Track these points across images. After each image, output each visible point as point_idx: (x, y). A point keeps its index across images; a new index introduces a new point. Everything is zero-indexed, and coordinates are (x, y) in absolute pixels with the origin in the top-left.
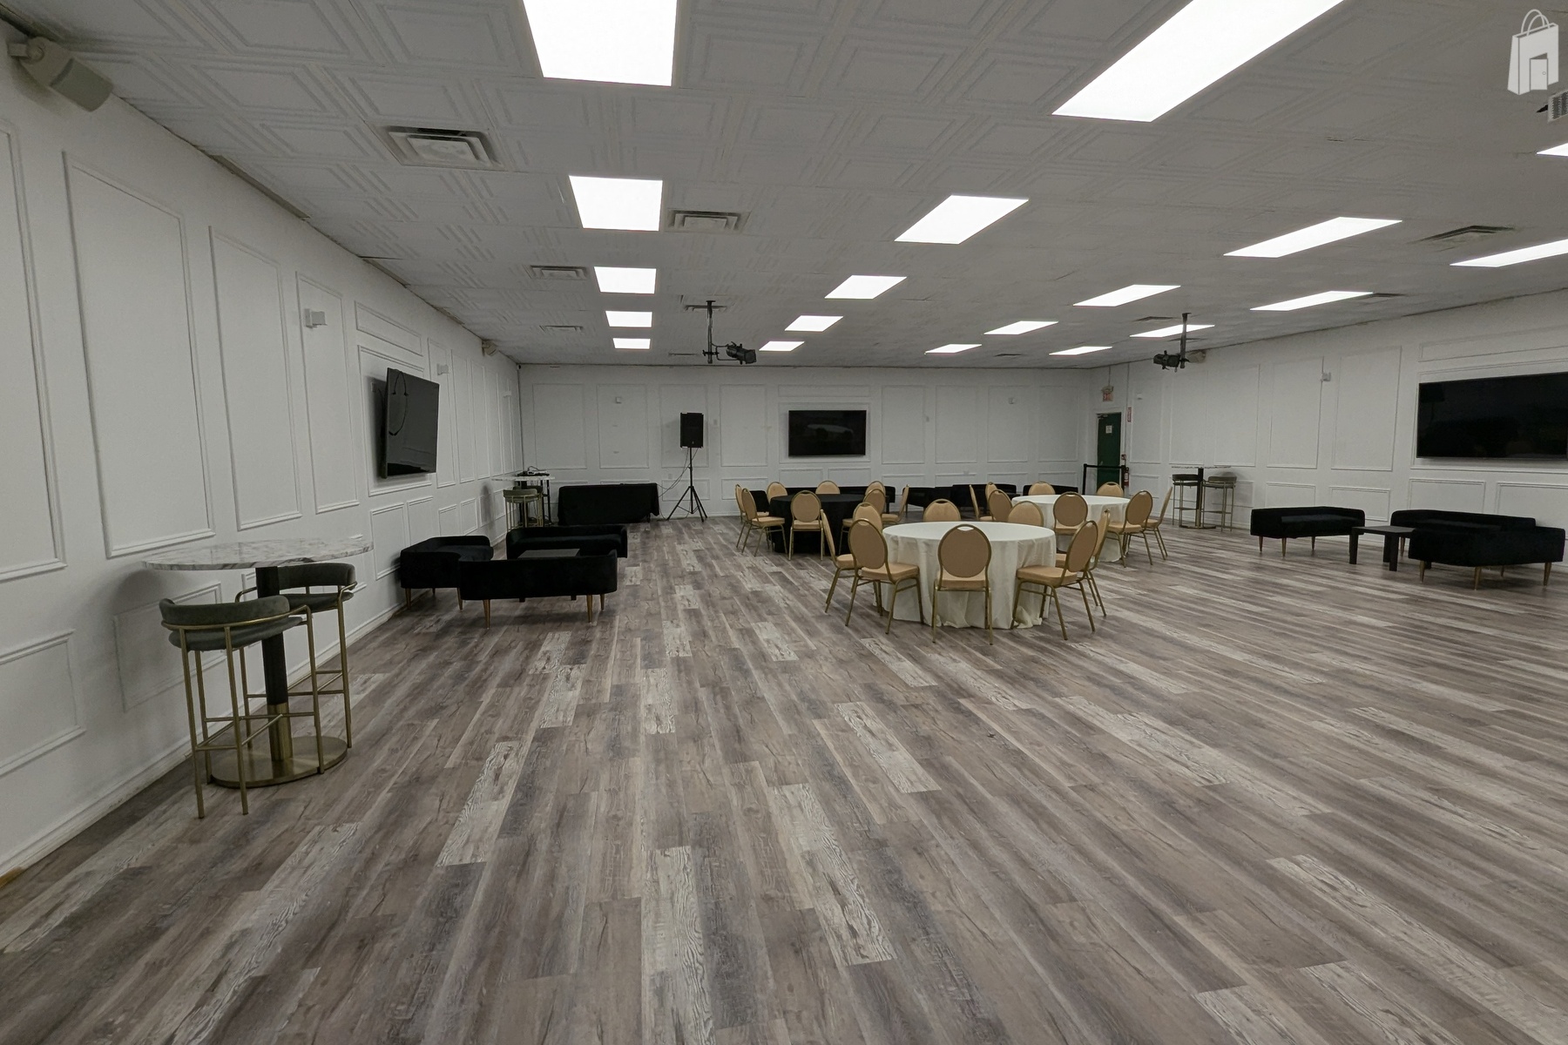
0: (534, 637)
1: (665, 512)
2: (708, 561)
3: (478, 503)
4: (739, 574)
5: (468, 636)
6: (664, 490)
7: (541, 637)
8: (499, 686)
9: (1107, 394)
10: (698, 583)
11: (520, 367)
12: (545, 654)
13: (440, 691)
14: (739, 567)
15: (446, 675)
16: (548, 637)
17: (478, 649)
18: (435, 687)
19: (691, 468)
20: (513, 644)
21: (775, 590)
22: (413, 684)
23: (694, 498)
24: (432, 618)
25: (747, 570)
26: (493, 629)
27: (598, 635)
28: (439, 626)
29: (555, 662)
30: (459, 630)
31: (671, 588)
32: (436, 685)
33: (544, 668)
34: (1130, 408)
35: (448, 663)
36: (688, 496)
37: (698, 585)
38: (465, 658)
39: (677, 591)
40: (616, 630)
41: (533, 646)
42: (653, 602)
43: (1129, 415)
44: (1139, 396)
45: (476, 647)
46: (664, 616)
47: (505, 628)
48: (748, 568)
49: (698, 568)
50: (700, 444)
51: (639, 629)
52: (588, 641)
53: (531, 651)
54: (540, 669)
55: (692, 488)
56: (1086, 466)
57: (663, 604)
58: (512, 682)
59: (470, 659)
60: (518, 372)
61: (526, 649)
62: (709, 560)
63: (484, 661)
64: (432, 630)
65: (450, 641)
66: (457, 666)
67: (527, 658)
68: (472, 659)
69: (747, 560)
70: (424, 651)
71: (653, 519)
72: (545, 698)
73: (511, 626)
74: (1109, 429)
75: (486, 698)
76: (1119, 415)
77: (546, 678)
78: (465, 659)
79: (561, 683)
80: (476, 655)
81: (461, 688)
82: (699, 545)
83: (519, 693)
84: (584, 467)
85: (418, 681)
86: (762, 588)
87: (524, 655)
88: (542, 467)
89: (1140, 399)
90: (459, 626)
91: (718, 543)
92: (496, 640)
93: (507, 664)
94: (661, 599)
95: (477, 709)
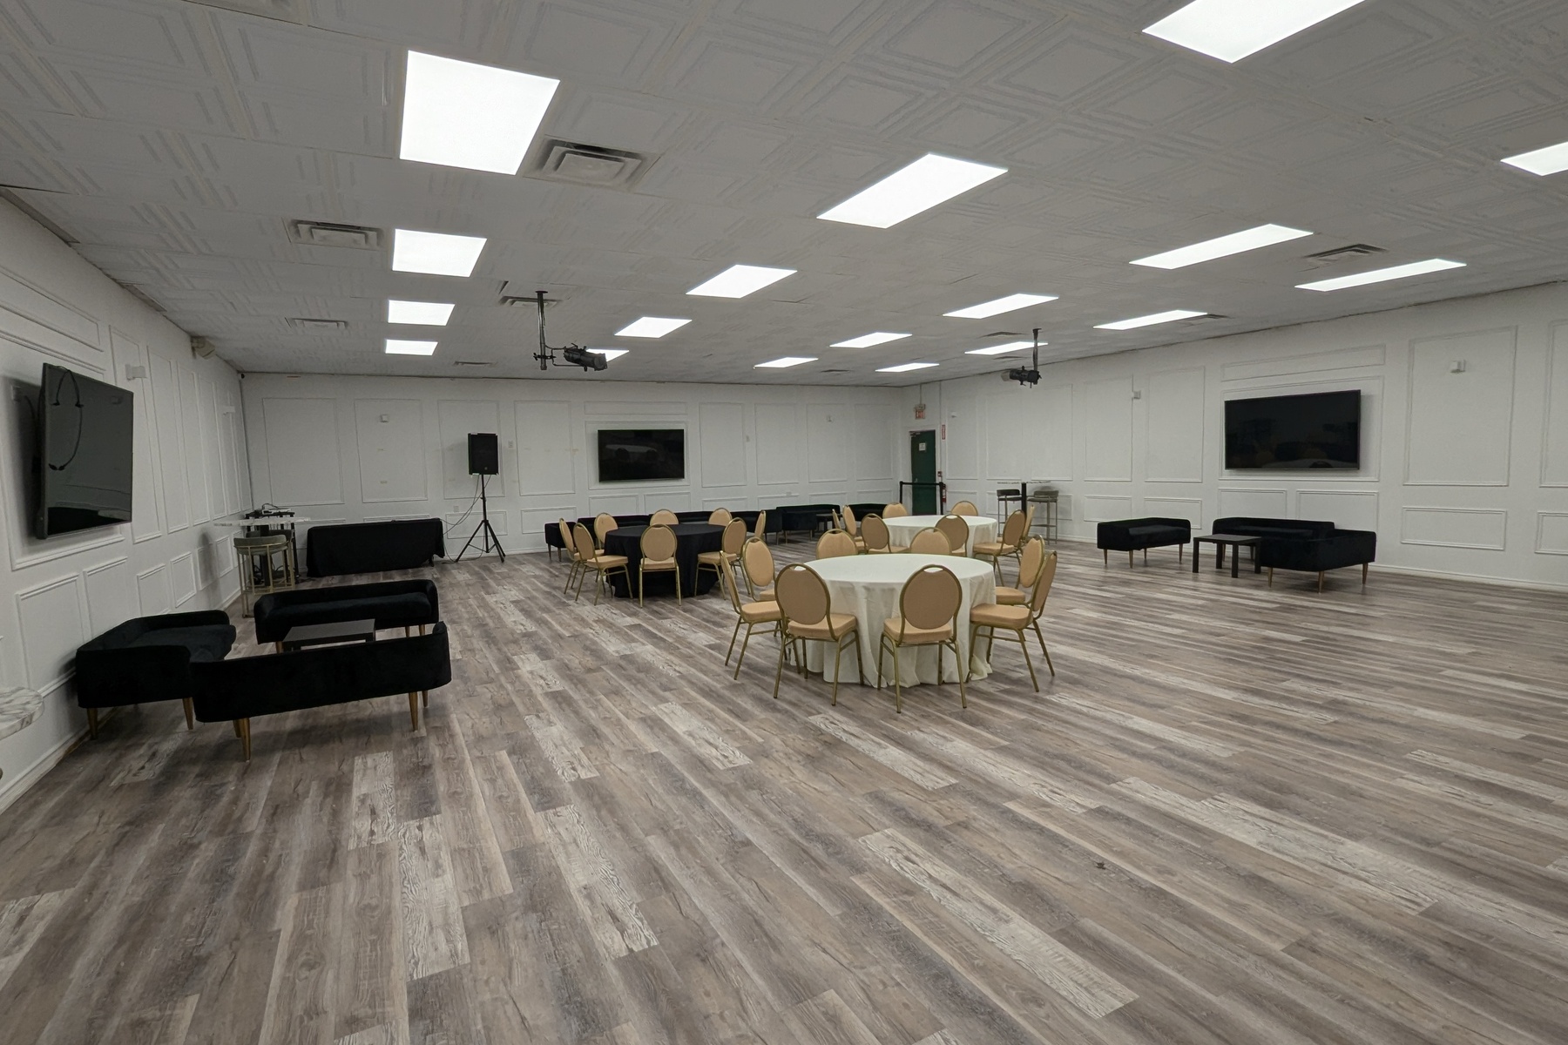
0: (334, 768)
1: (451, 552)
2: (538, 616)
3: (194, 558)
4: (587, 631)
5: (215, 780)
6: (449, 527)
7: (345, 768)
8: (302, 887)
9: (920, 412)
10: (542, 650)
11: (243, 376)
12: (363, 801)
13: (187, 918)
14: (583, 621)
15: (191, 875)
16: (356, 768)
17: (241, 804)
18: (173, 908)
19: (484, 499)
20: (300, 789)
21: (646, 651)
22: (126, 909)
23: (489, 534)
24: (142, 751)
25: (594, 624)
26: (255, 761)
27: (437, 753)
28: (158, 766)
29: (386, 815)
30: (197, 769)
31: (509, 660)
32: (175, 902)
33: (372, 833)
34: (944, 426)
35: (189, 848)
36: (481, 532)
37: (544, 654)
38: (220, 830)
39: (520, 664)
40: (461, 740)
41: (338, 788)
42: (493, 685)
43: (943, 432)
44: (953, 414)
45: (235, 801)
46: (521, 708)
47: (277, 757)
48: (596, 621)
49: (531, 627)
50: (494, 470)
51: (495, 735)
52: (425, 767)
53: (337, 799)
54: (365, 836)
55: (486, 522)
56: (902, 483)
57: (509, 687)
58: (323, 874)
59: (231, 831)
60: (240, 382)
61: (326, 796)
62: (539, 614)
63: (259, 832)
64: (144, 776)
65: (184, 796)
66: (208, 850)
67: (335, 814)
68: (233, 832)
69: (587, 610)
70: (136, 825)
71: (438, 562)
72: (397, 902)
73: (287, 752)
74: (922, 447)
75: (286, 919)
76: (933, 433)
77: (382, 854)
78: (220, 833)
79: (415, 864)
80: (240, 819)
81: (229, 902)
82: (515, 594)
83: (345, 897)
84: (340, 502)
85: (136, 899)
86: (631, 649)
87: (327, 810)
88: (282, 503)
89: (953, 417)
90: (193, 762)
91: (537, 590)
92: (269, 783)
93: (303, 832)
94: (503, 679)
95: (272, 951)
